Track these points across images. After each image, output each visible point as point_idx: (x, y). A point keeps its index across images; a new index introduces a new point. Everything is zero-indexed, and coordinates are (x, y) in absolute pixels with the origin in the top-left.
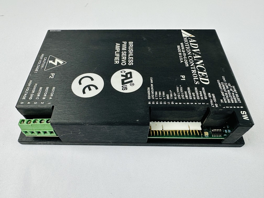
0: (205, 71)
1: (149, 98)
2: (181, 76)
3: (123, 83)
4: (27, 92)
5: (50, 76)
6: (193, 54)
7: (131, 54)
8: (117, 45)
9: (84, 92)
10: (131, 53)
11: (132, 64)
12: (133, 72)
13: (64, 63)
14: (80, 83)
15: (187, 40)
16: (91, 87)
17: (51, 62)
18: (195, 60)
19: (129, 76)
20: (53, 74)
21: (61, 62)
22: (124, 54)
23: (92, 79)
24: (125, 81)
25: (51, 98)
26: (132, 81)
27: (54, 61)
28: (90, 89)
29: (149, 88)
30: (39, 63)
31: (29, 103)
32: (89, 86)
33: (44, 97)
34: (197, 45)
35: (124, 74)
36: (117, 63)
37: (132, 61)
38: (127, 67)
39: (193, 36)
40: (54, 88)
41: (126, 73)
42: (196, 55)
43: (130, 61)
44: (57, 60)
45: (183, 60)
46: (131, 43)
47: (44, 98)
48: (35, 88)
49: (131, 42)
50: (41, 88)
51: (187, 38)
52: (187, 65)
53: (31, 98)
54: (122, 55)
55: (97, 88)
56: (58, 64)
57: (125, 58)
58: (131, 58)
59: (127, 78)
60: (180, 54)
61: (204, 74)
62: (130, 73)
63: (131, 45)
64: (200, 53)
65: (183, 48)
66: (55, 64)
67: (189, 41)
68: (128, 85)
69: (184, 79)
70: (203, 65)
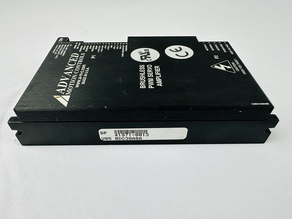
0: (69, 62)
3: (149, 54)
5: (217, 56)
6: (70, 76)
8: (161, 84)
10: (142, 76)
11: (141, 66)
15: (67, 91)
16: (175, 51)
19: (143, 58)
22: (150, 75)
23: (177, 55)
24: (147, 54)
26: (140, 54)
29: (126, 50)
34: (59, 85)
35: (148, 59)
36: (157, 67)
37: (141, 68)
38: (146, 64)
39: (55, 97)
43: (143, 68)
46: (143, 86)
49: (143, 87)
51: (66, 94)
52: (84, 66)
54: (152, 74)
55: (170, 50)
57: (149, 71)
58: (142, 71)
60: (86, 75)
62: (142, 59)
63: (143, 84)
64: (62, 76)
65: (79, 81)
67: (67, 89)
68: (144, 52)
69: (93, 56)
70: (67, 66)
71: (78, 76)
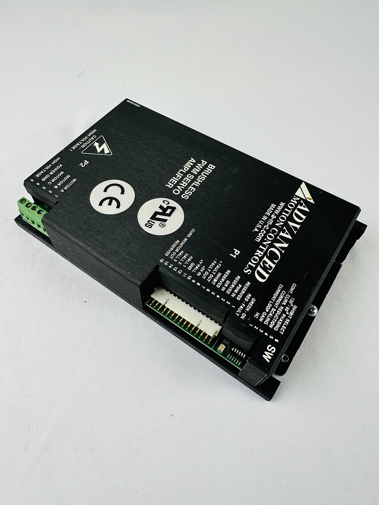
0: (276, 261)
1: (167, 255)
2: (235, 249)
3: (154, 217)
4: (46, 169)
5: (82, 164)
6: (284, 228)
7: (197, 183)
8: (191, 161)
9: (101, 204)
10: (199, 181)
11: (187, 197)
12: (178, 209)
13: (110, 153)
14: (105, 190)
15: (296, 203)
16: (114, 201)
17: (96, 144)
18: (278, 238)
19: (169, 211)
20: (86, 162)
21: (107, 151)
22: (189, 178)
23: (123, 192)
24: (158, 216)
25: (63, 191)
26: (165, 220)
27: (100, 146)
28: (110, 204)
29: (178, 241)
30: (83, 140)
31: (38, 184)
32: (111, 199)
33: (58, 186)
34: (304, 217)
35: (165, 206)
36: (169, 186)
37: (190, 193)
38: (178, 199)
39: (312, 201)
40: (75, 180)
41: (169, 205)
42: (287, 231)
43: (187, 192)
44: (105, 146)
45: (260, 229)
46: (211, 168)
47: (56, 187)
48: (56, 169)
49: (212, 166)
50: (62, 173)
51: (298, 199)
52: (259, 240)
53: (44, 179)
54: (186, 178)
55: (118, 207)
56: (103, 151)
57: (185, 184)
58: (193, 188)
59: (164, 214)
60: (265, 218)
61: (269, 265)
62: (173, 209)
63: (209, 170)
64: (295, 232)
65: (277, 212)
66: (99, 150)
67: (296, 205)
68: (157, 223)
69: (235, 257)
70: (283, 252)
71: (275, 221)
